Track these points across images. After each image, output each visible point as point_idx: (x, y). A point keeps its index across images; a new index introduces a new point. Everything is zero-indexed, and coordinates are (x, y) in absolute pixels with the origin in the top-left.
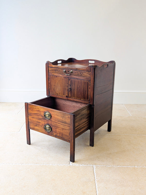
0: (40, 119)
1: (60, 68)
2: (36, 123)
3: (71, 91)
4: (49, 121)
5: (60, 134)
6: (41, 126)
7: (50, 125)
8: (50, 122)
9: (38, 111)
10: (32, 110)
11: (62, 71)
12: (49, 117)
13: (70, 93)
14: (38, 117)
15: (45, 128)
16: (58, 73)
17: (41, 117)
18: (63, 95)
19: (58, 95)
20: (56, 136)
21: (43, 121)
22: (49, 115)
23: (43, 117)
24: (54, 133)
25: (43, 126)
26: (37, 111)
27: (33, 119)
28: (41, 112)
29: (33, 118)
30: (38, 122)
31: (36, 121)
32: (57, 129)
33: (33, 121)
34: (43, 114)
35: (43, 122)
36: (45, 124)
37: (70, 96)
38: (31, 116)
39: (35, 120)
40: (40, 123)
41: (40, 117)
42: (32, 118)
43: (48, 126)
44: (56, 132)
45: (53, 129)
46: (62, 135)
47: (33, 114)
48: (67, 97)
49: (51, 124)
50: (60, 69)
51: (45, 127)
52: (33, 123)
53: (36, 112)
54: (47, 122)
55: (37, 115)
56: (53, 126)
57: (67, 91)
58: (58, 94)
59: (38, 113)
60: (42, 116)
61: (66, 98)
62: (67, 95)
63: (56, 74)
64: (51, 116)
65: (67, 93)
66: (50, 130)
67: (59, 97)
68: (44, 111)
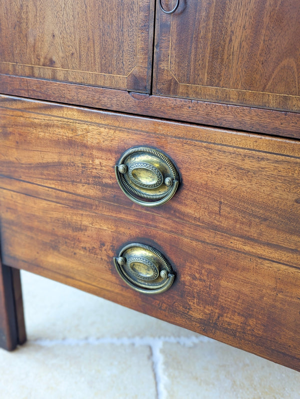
0: (80, 204)
2: (49, 227)
4: (161, 217)
5: (251, 316)
6: (92, 251)
7: (167, 249)
8: (163, 227)
9: (70, 143)
12: (161, 184)
14: (71, 188)
15: (124, 271)
17: (92, 192)
18: (105, 69)
19: (60, 75)
21: (106, 219)
22: (163, 174)
23: (109, 193)
24: (193, 303)
25: (105, 253)
26: (58, 143)
27: (30, 202)
29: (28, 194)
30: (66, 225)
31: (55, 215)
33: (31, 217)
34: (104, 165)
35: (107, 229)
36: (125, 238)
38: (17, 186)
39: (45, 211)
40: (81, 229)
41: (81, 189)
42: (19, 199)
43: (140, 253)
44: (212, 300)
45: (185, 278)
47: (30, 167)
48: (137, 86)
49: (174, 244)
51: (125, 261)
52: (30, 229)
53: (51, 156)
55: (60, 178)
56: (191, 256)
58: (52, 63)
59: (65, 159)
60: (97, 181)
61: (128, 101)
62: (139, 67)
64: (179, 177)
65: (139, 45)
66: (167, 284)
67: (71, 93)
68: (115, 144)
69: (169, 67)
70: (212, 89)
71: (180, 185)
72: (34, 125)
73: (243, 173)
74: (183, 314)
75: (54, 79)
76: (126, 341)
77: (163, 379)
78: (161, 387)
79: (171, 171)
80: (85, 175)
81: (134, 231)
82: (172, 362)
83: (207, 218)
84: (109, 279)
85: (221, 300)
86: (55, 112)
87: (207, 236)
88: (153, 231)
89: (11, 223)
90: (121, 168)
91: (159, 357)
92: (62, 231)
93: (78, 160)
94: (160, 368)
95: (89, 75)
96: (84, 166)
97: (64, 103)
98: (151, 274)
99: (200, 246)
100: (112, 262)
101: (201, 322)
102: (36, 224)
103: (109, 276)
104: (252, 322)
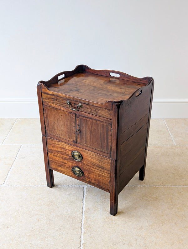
0: (65, 159)
1: (61, 97)
3: (80, 135)
4: (80, 163)
6: (68, 168)
7: (81, 169)
8: (80, 165)
9: (63, 148)
10: (54, 146)
11: (64, 102)
13: (79, 136)
14: (63, 156)
15: (74, 172)
16: (59, 104)
17: (67, 157)
18: (69, 138)
20: (89, 183)
21: (70, 162)
22: (79, 156)
23: (71, 158)
24: (86, 178)
25: (70, 169)
26: (61, 148)
27: (55, 157)
28: (67, 151)
31: (60, 160)
32: (92, 174)
34: (69, 153)
35: (71, 164)
36: (74, 166)
37: (79, 141)
38: (53, 154)
39: (58, 159)
40: (66, 163)
41: (65, 156)
43: (77, 169)
44: (90, 178)
45: (85, 174)
46: (99, 182)
47: (55, 151)
48: (74, 141)
49: (83, 168)
50: (62, 99)
51: (74, 170)
53: (59, 150)
54: (76, 164)
55: (61, 154)
56: (85, 170)
57: (75, 133)
59: (62, 151)
60: (68, 155)
62: (74, 139)
63: (55, 105)
64: (82, 157)
65: (74, 136)
66: (82, 175)
67: (63, 140)
68: (71, 149)
69: (79, 140)
70: (86, 145)
71: (82, 158)
72: (56, 144)
73: (92, 158)
74: (85, 180)
75: (60, 137)
76: (78, 186)
77: (85, 194)
78: (85, 196)
79: (81, 156)
80: (66, 154)
81: (75, 165)
82: (88, 190)
83: (87, 164)
84: (72, 173)
85: (91, 178)
86: (60, 143)
87: (87, 167)
88: (79, 165)
89: (51, 161)
90: (72, 154)
91: (85, 190)
92: (62, 163)
93: (64, 151)
94: (85, 193)
95: (66, 138)
96: (66, 152)
97: (61, 141)
98: (79, 173)
99: (87, 168)
100: (72, 170)
101: (88, 182)
102: (56, 161)
103: (71, 173)
104: (96, 182)
